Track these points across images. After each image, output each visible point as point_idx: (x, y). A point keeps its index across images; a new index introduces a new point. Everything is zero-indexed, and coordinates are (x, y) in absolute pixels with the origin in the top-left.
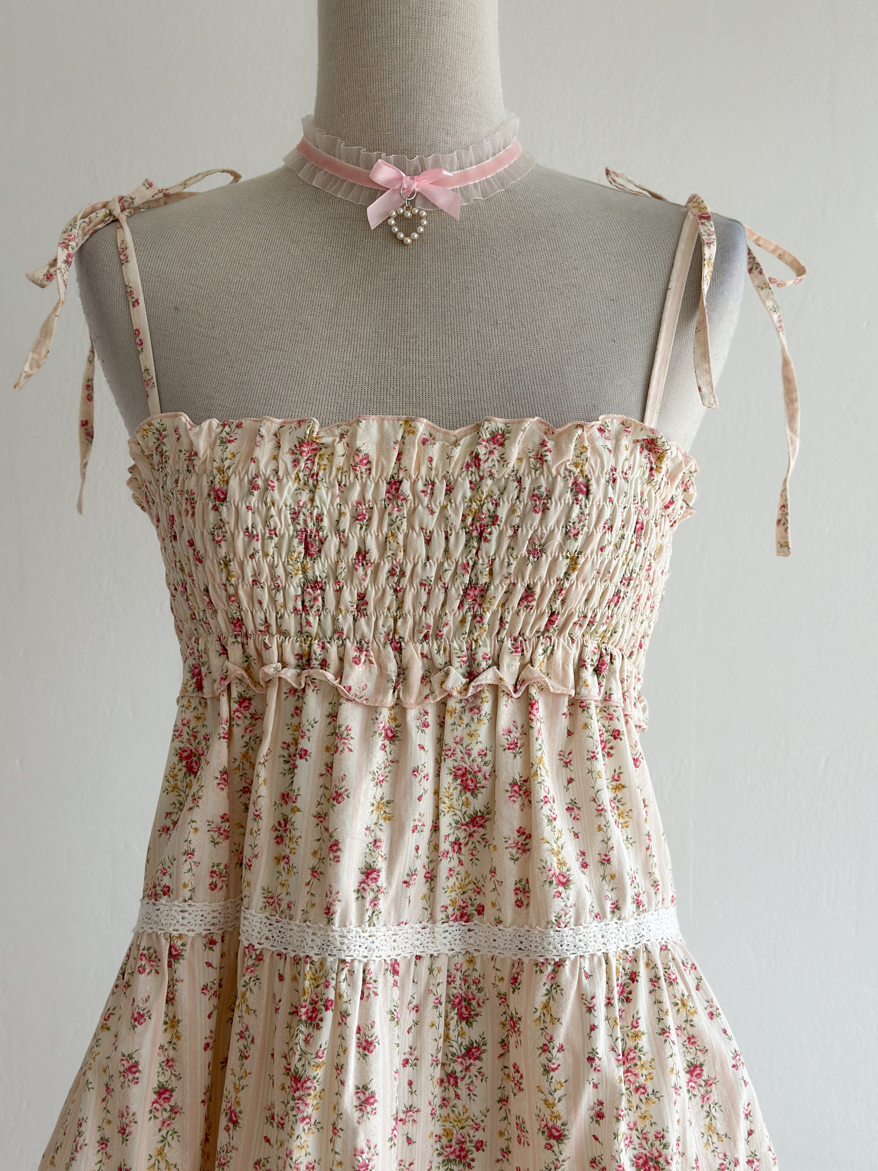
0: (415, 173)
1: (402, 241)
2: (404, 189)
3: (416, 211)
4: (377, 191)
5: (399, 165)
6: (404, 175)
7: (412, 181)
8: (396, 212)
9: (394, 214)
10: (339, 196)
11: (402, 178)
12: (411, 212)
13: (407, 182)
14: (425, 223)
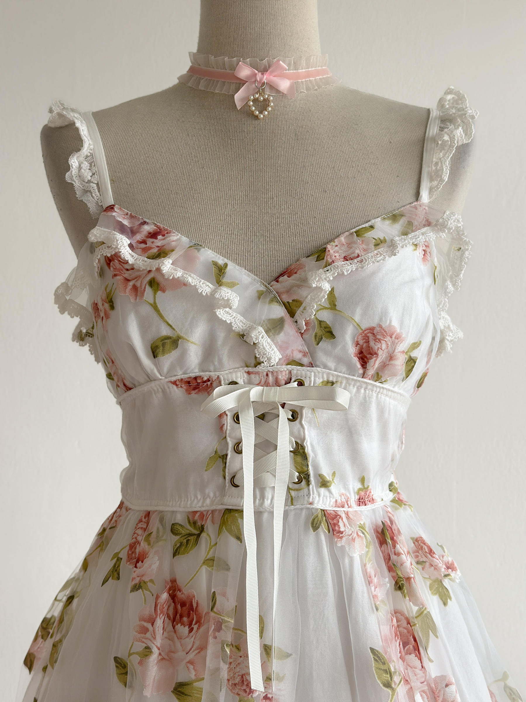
0: (264, 71)
1: (257, 117)
2: (257, 81)
3: (267, 96)
4: (240, 83)
5: (253, 65)
6: (257, 72)
7: (262, 76)
8: (253, 97)
9: (252, 97)
10: (217, 91)
11: (256, 74)
12: (263, 97)
13: (259, 76)
14: (272, 104)
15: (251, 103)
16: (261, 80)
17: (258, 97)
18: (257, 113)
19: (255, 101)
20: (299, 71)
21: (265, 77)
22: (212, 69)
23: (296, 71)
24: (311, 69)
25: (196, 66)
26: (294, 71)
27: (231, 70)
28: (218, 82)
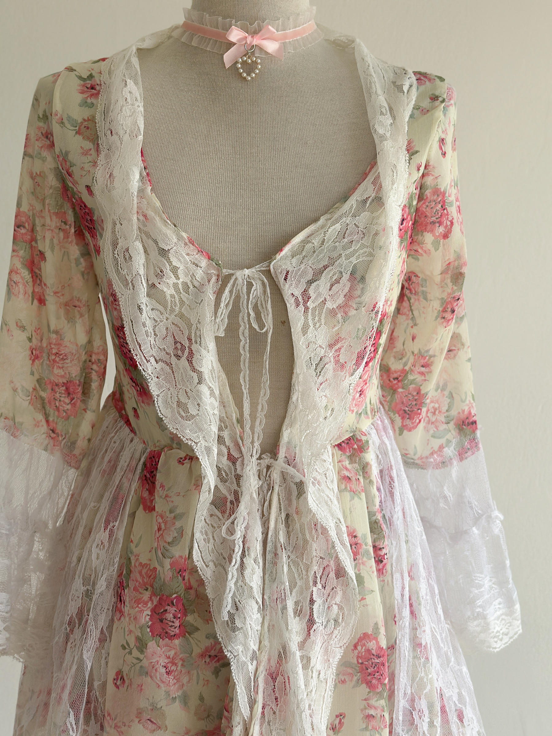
0: (254, 33)
1: (245, 78)
2: (247, 44)
3: (255, 59)
4: (229, 45)
5: (245, 29)
6: (247, 35)
7: (252, 39)
8: (242, 60)
9: (240, 60)
10: (208, 49)
11: (246, 37)
12: (251, 60)
13: (249, 39)
14: (260, 67)
15: (240, 66)
16: (251, 43)
17: (246, 60)
18: (245, 75)
19: (244, 63)
20: (287, 31)
21: (255, 40)
22: (205, 26)
23: (284, 32)
24: (298, 28)
25: (190, 22)
26: (282, 32)
27: (223, 29)
28: (210, 39)
